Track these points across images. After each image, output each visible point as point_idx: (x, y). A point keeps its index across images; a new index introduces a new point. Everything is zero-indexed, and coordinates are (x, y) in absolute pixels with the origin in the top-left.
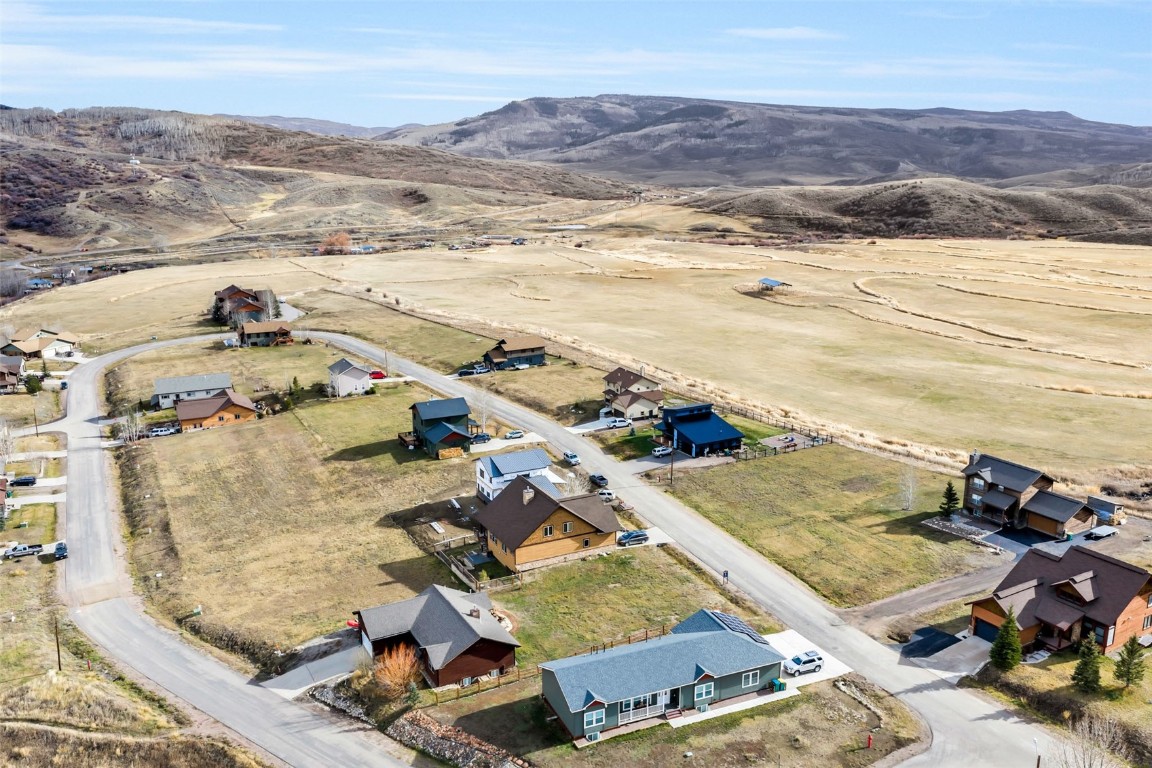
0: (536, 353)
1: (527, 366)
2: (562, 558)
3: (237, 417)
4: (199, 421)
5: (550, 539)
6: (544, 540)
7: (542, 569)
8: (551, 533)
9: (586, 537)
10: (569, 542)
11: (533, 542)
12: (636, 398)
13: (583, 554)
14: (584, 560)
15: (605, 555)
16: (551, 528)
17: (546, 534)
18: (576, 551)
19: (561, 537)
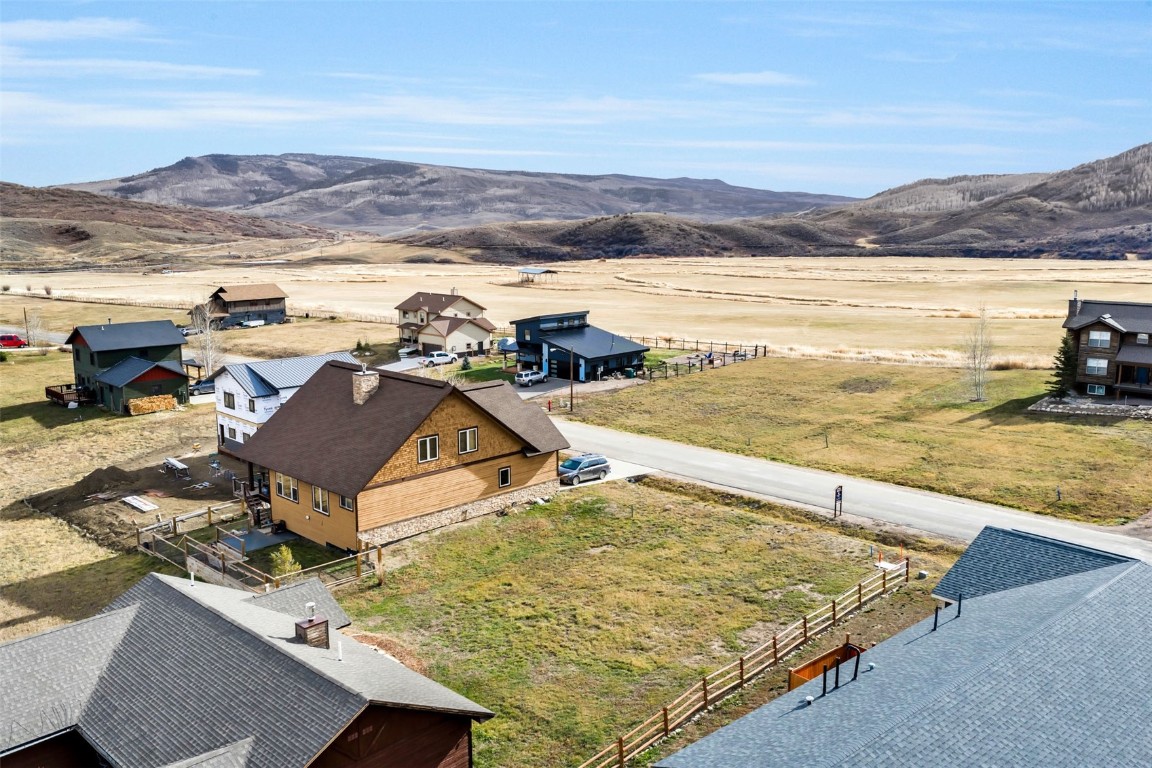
0: (273, 307)
1: (262, 322)
2: (459, 511)
5: (432, 467)
6: (420, 470)
7: (420, 539)
8: (433, 455)
9: (503, 463)
10: (466, 475)
11: (396, 474)
12: (455, 324)
13: (499, 501)
14: (502, 513)
15: (541, 502)
16: (433, 442)
17: (424, 456)
18: (485, 495)
19: (454, 463)
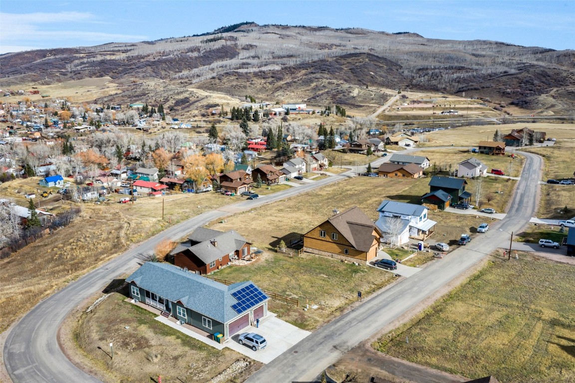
2: (331, 254)
3: (404, 176)
4: (386, 173)
5: (323, 239)
6: (320, 238)
8: (324, 236)
9: (346, 247)
10: (335, 246)
11: (314, 237)
13: (343, 257)
14: (342, 261)
15: (357, 264)
16: (324, 233)
17: (321, 235)
18: (340, 253)
19: (330, 240)
